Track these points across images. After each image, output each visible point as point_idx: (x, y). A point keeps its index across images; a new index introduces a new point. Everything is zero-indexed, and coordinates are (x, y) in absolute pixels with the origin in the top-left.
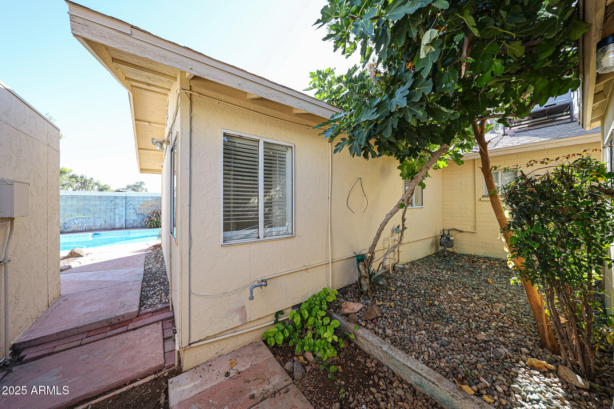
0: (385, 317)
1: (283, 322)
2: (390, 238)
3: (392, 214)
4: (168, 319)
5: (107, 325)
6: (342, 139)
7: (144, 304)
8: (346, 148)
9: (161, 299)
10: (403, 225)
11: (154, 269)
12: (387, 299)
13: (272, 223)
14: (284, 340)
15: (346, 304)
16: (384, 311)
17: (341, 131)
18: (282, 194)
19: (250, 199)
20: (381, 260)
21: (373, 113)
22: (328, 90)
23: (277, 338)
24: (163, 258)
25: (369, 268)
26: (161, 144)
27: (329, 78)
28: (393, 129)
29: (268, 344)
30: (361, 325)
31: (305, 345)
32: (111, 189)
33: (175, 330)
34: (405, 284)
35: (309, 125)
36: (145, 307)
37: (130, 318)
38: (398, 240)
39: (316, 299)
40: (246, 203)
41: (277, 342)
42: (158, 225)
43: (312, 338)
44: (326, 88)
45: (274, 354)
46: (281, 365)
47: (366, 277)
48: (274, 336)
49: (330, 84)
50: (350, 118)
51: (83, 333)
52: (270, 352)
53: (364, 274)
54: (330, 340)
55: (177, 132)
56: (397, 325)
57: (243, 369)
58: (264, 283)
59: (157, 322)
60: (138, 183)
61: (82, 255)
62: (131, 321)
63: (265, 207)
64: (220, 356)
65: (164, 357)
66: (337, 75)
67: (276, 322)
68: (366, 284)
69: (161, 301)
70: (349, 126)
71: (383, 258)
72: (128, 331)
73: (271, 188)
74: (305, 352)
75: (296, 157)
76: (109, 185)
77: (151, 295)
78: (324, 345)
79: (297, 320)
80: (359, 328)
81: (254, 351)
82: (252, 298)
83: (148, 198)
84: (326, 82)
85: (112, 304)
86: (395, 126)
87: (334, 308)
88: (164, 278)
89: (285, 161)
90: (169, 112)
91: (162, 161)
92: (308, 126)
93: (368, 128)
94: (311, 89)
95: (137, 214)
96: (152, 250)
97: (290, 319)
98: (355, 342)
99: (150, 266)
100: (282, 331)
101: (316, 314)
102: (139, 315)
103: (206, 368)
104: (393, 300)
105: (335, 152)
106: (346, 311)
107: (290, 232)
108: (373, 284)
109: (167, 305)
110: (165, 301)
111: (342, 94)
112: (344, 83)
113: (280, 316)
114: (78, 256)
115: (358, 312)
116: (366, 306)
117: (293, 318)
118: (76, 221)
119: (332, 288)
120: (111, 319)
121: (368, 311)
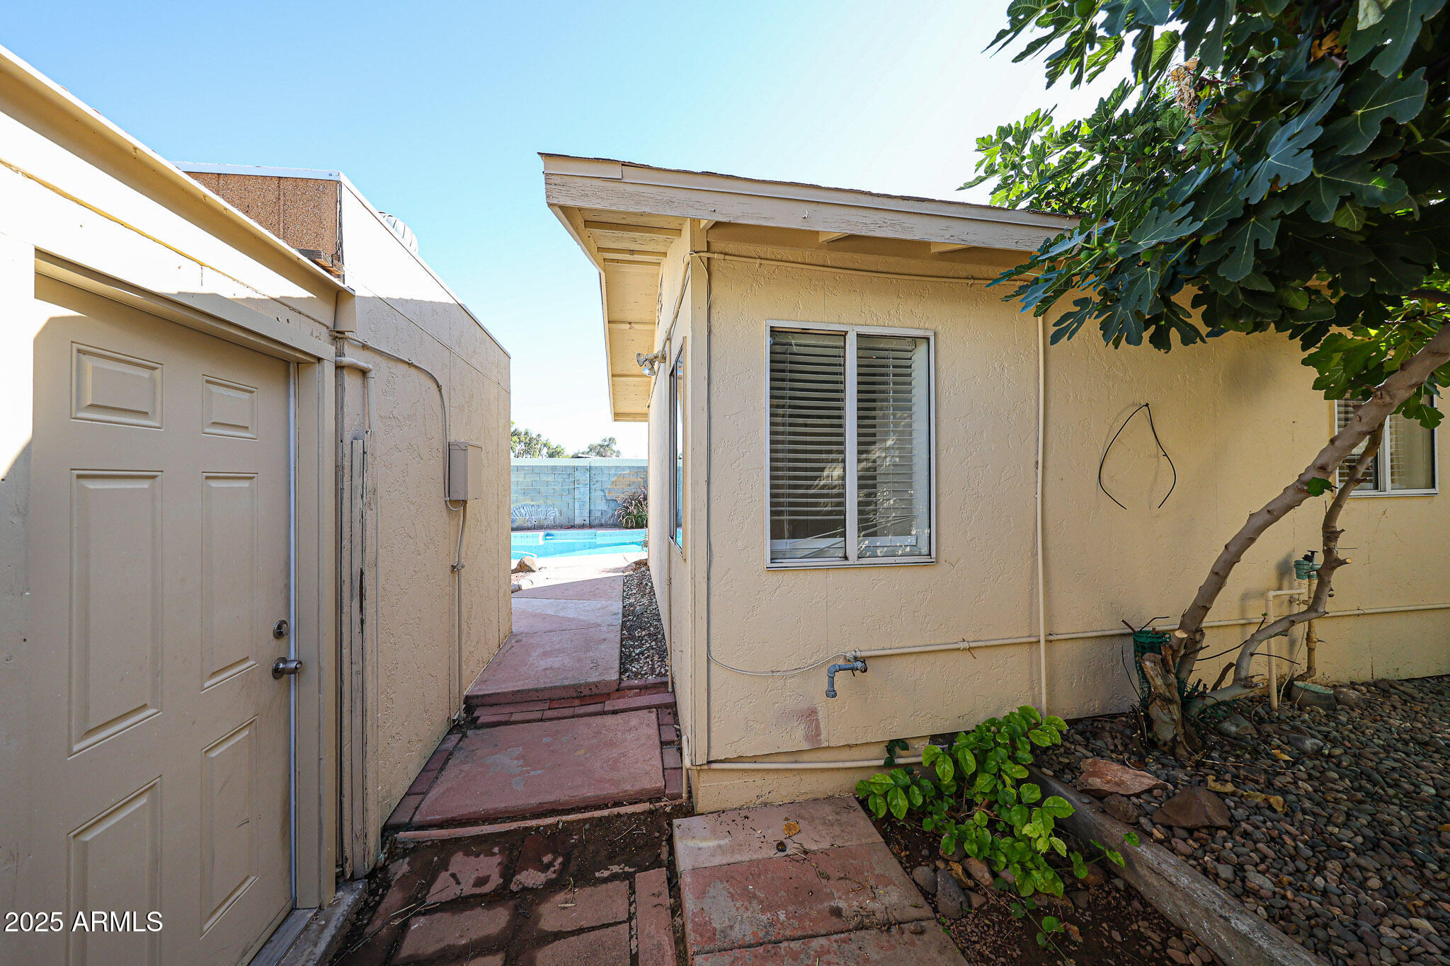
0: (1245, 834)
1: (908, 768)
2: (1272, 594)
3: (1273, 514)
4: (667, 706)
5: (575, 695)
6: (1076, 303)
7: (626, 670)
8: (1092, 326)
9: (653, 665)
10: (1328, 552)
11: (638, 608)
12: (1257, 782)
13: (875, 526)
14: (910, 811)
15: (1095, 764)
16: (1240, 813)
17: (1075, 279)
18: (900, 457)
19: (822, 470)
20: (1233, 657)
21: (1180, 222)
22: (1032, 171)
23: (892, 800)
24: (652, 587)
25: (1183, 675)
26: (652, 362)
27: (1036, 138)
28: (1259, 253)
29: (870, 811)
30: (1151, 835)
31: (966, 839)
32: (565, 454)
33: (679, 730)
34: (1338, 751)
35: (975, 276)
36: (628, 677)
37: (606, 691)
38: (1304, 602)
39: (999, 732)
40: (815, 478)
41: (893, 811)
42: (641, 523)
43: (987, 827)
44: (1025, 169)
45: (888, 840)
46: (905, 869)
47: (1170, 701)
48: (885, 795)
49: (1040, 154)
50: (1100, 243)
51: (544, 700)
52: (874, 830)
53: (1163, 690)
54: (1042, 846)
55: (685, 338)
56: (1298, 870)
57: (814, 847)
58: (859, 665)
59: (649, 707)
60: (605, 440)
61: (534, 569)
62: (608, 696)
63: (860, 487)
64: (765, 804)
65: (664, 775)
66: (1060, 123)
67: (889, 764)
68: (1168, 720)
69: (653, 670)
70: (1098, 266)
71: (1239, 650)
72: (604, 713)
73: (874, 443)
74: (967, 856)
75: (940, 362)
76: (562, 447)
77: (637, 654)
78: (1023, 854)
79: (946, 770)
80: (1141, 841)
81: (839, 817)
82: (832, 693)
83: (623, 468)
84: (1027, 151)
85: (579, 660)
86: (1269, 243)
87: (1057, 767)
88: (656, 627)
89: (910, 375)
90: (665, 299)
91: (649, 396)
92: (973, 278)
93: (1163, 263)
94: (981, 181)
95: (606, 500)
96: (634, 570)
97: (926, 764)
98: (1127, 877)
99: (632, 600)
100: (906, 790)
101: (1000, 770)
102: (619, 690)
103: (739, 820)
104: (1283, 792)
105: (1055, 338)
106: (1096, 783)
107: (925, 550)
108: (1195, 725)
109: (664, 679)
110: (660, 672)
111: (1077, 174)
112: (1084, 143)
113: (898, 750)
114: (529, 571)
115: (1138, 795)
116: (1170, 787)
117: (933, 764)
118: (522, 511)
119: (1050, 712)
120: (581, 685)
121: (1176, 799)
